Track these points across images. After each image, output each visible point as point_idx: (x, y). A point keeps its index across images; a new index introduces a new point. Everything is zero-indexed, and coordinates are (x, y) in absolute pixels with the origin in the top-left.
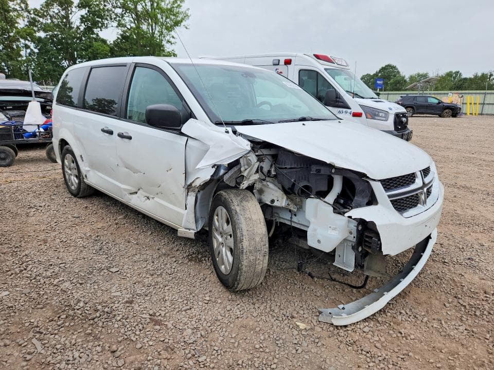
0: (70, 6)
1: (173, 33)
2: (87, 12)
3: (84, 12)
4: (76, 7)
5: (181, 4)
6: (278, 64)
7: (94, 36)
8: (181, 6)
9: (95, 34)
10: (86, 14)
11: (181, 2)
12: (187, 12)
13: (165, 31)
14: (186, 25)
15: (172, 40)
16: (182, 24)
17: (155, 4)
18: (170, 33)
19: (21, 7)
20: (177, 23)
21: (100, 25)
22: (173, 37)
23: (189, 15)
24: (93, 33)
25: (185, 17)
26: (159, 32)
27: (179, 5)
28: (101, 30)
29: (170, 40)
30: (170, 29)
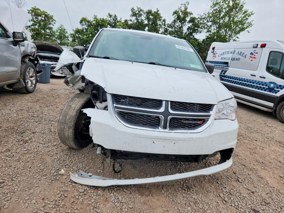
0: (185, 22)
1: (238, 35)
2: (192, 24)
3: (190, 24)
4: (187, 22)
5: (248, 18)
6: (257, 47)
7: (192, 37)
8: (248, 19)
9: (193, 36)
10: (191, 26)
11: (248, 17)
12: (251, 22)
13: (233, 34)
14: (249, 31)
15: (237, 39)
16: (246, 30)
17: (232, 19)
18: (236, 35)
19: (162, 23)
20: (242, 29)
21: (197, 31)
22: (238, 38)
23: (252, 24)
24: (192, 35)
25: (249, 25)
26: (229, 34)
27: (247, 18)
28: (196, 34)
29: (236, 40)
30: (237, 33)
